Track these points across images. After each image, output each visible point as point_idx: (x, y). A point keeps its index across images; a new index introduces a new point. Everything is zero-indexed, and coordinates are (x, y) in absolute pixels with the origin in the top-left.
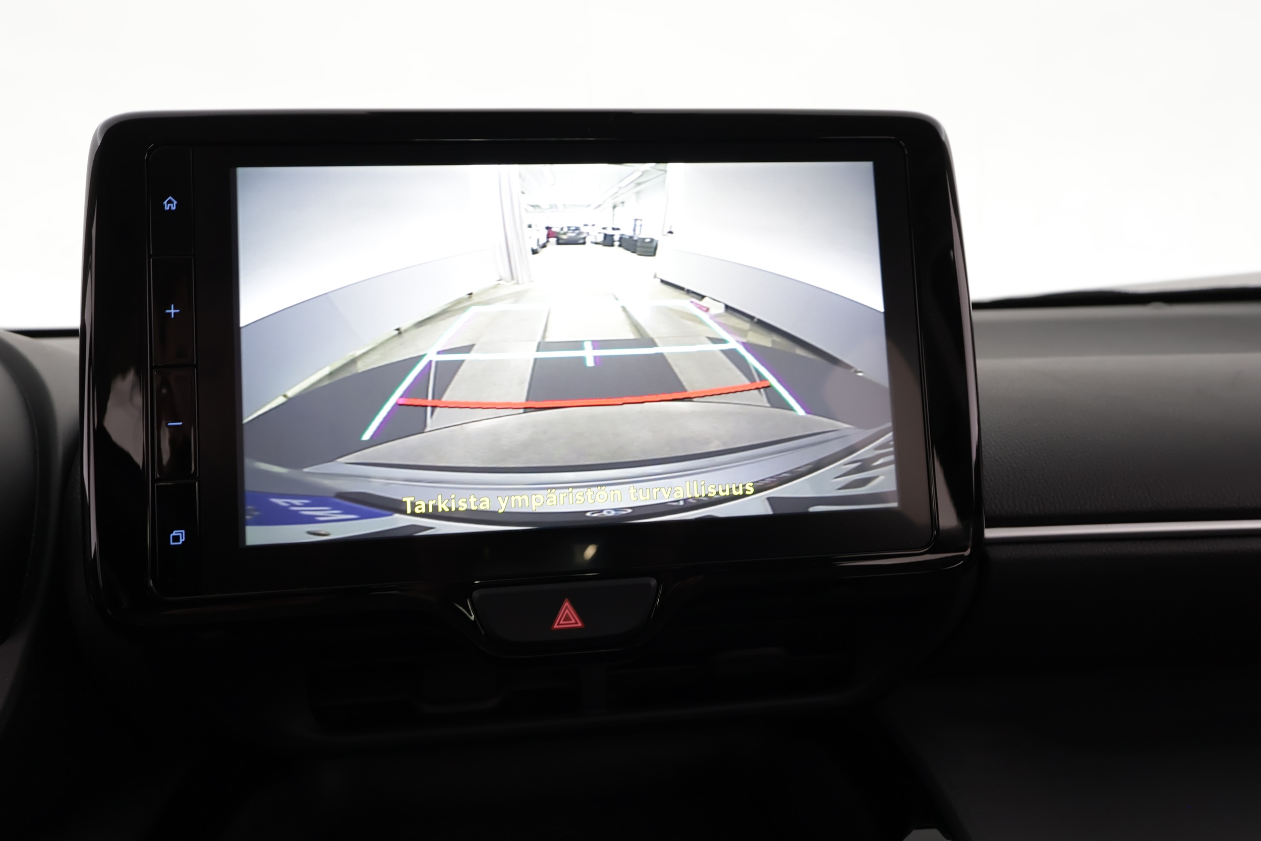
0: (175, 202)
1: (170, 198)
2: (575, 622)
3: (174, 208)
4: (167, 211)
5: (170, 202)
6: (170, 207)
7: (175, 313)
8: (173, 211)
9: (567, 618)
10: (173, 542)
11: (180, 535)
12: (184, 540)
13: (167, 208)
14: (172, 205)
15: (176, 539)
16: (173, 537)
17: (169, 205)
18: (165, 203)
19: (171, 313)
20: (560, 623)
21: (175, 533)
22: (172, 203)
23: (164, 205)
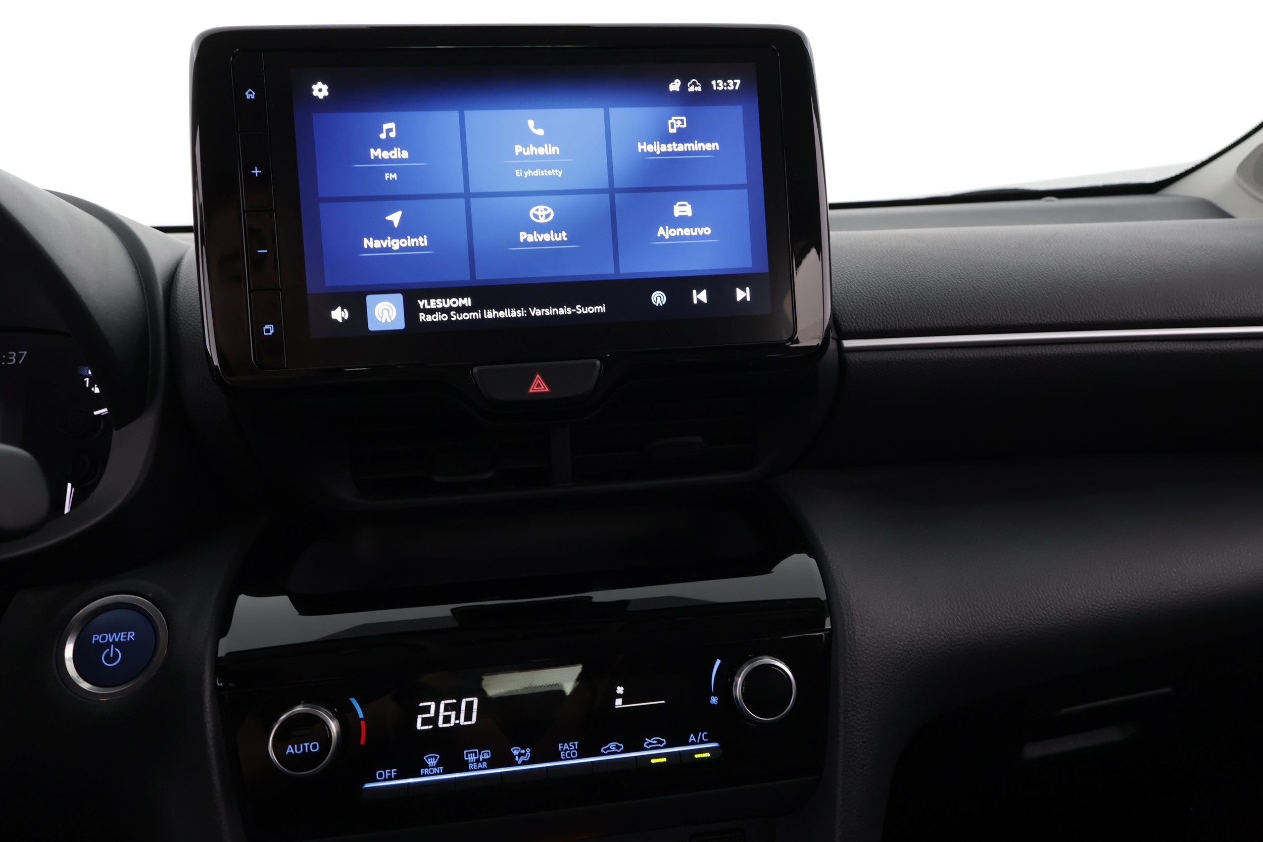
0: (254, 93)
1: (250, 90)
2: (544, 389)
3: (253, 97)
4: (248, 99)
5: (250, 93)
6: (250, 97)
7: (258, 173)
8: (253, 99)
9: (539, 386)
10: (266, 333)
11: (270, 328)
12: (273, 332)
13: (248, 97)
14: (251, 95)
15: (268, 331)
16: (266, 329)
17: (249, 95)
18: (247, 93)
19: (255, 173)
20: (533, 389)
21: (267, 327)
22: (252, 93)
23: (246, 95)
